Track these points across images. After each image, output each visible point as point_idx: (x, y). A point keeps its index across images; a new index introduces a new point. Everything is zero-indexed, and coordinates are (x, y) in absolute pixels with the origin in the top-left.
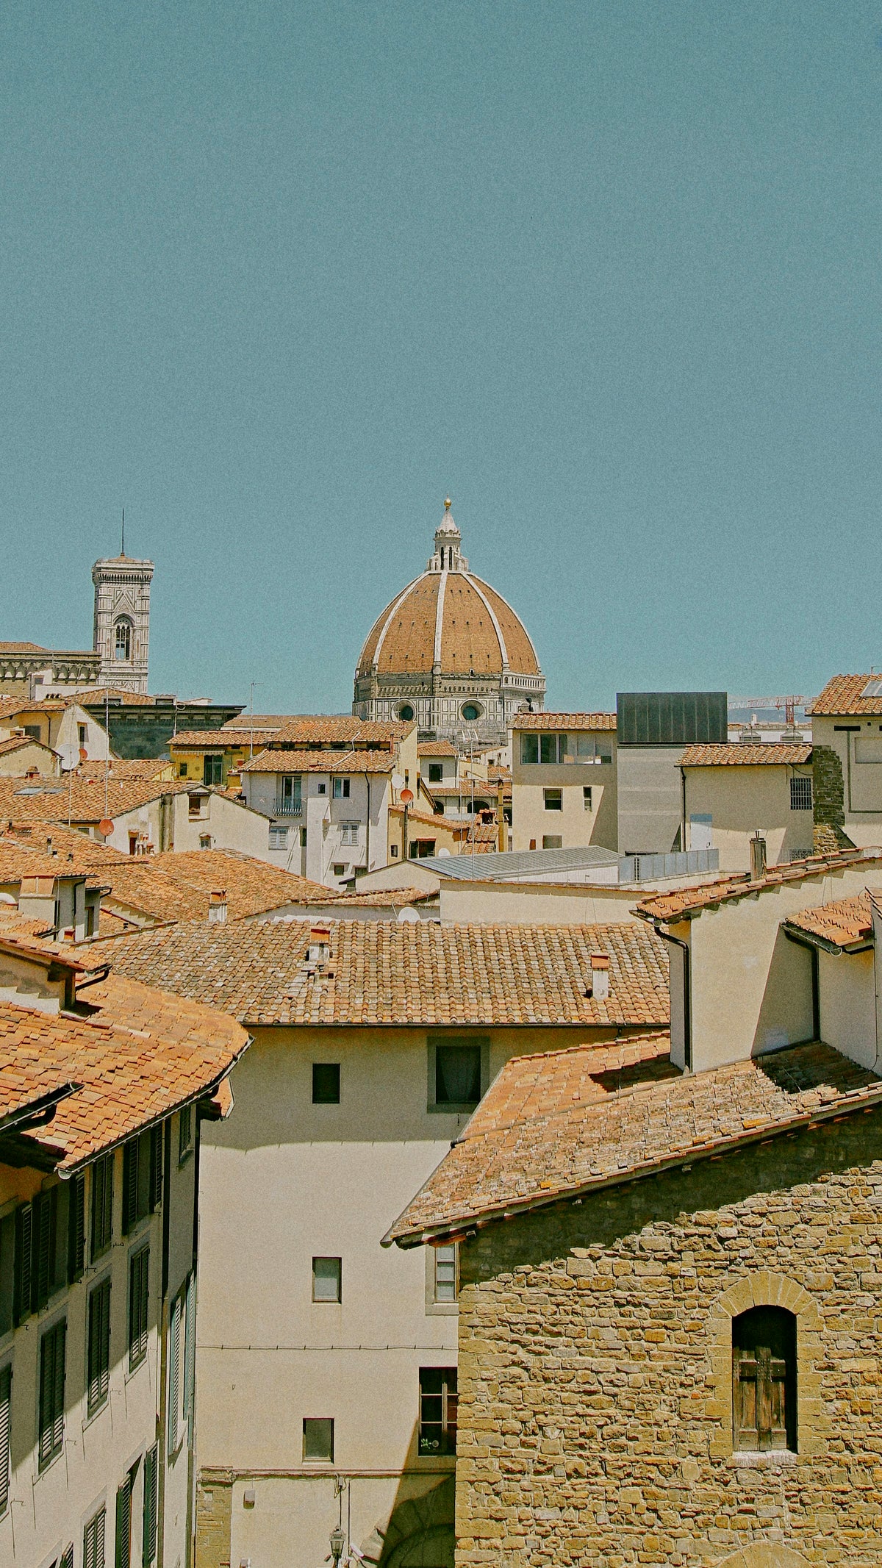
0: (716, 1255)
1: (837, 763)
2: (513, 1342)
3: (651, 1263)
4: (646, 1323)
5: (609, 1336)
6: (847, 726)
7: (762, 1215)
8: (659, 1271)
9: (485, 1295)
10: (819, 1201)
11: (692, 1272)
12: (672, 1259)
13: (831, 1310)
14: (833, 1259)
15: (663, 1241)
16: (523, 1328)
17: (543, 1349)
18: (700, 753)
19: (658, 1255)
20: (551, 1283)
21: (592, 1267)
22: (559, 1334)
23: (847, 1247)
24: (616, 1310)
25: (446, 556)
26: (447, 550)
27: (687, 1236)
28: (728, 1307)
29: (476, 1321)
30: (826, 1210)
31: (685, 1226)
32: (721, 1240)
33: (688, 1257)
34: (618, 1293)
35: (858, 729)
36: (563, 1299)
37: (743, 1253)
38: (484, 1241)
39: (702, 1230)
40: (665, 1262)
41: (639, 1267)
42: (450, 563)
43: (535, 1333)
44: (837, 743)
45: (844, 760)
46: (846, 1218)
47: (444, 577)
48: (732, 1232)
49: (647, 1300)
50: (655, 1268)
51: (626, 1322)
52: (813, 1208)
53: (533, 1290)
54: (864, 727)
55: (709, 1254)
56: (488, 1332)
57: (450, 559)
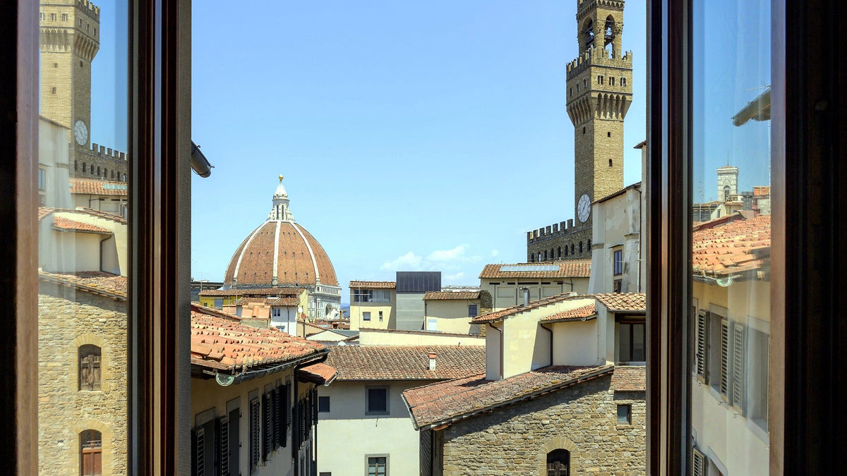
0: (542, 431)
1: (490, 297)
2: (465, 466)
3: (517, 434)
4: (515, 457)
5: (501, 462)
6: (495, 282)
7: (559, 415)
8: (520, 437)
9: (454, 448)
10: (580, 410)
11: (532, 437)
12: (524, 433)
13: (582, 450)
14: (584, 431)
15: (521, 426)
16: (468, 460)
17: (476, 468)
18: (432, 295)
19: (520, 431)
20: (479, 443)
21: (494, 437)
22: (482, 462)
23: (589, 427)
24: (504, 452)
25: (280, 211)
26: (280, 207)
27: (531, 424)
28: (546, 450)
29: (450, 459)
30: (582, 413)
31: (530, 420)
32: (543, 425)
33: (531, 432)
34: (504, 446)
35: (499, 284)
36: (483, 449)
37: (551, 430)
38: (453, 428)
39: (536, 421)
40: (522, 434)
41: (513, 436)
42: (283, 216)
43: (473, 462)
44: (491, 289)
45: (493, 296)
46: (589, 416)
47: (279, 225)
48: (548, 422)
49: (515, 448)
50: (518, 436)
51: (508, 456)
52: (577, 413)
53: (472, 446)
54: (501, 283)
55: (539, 430)
56: (455, 462)
57: (283, 213)
